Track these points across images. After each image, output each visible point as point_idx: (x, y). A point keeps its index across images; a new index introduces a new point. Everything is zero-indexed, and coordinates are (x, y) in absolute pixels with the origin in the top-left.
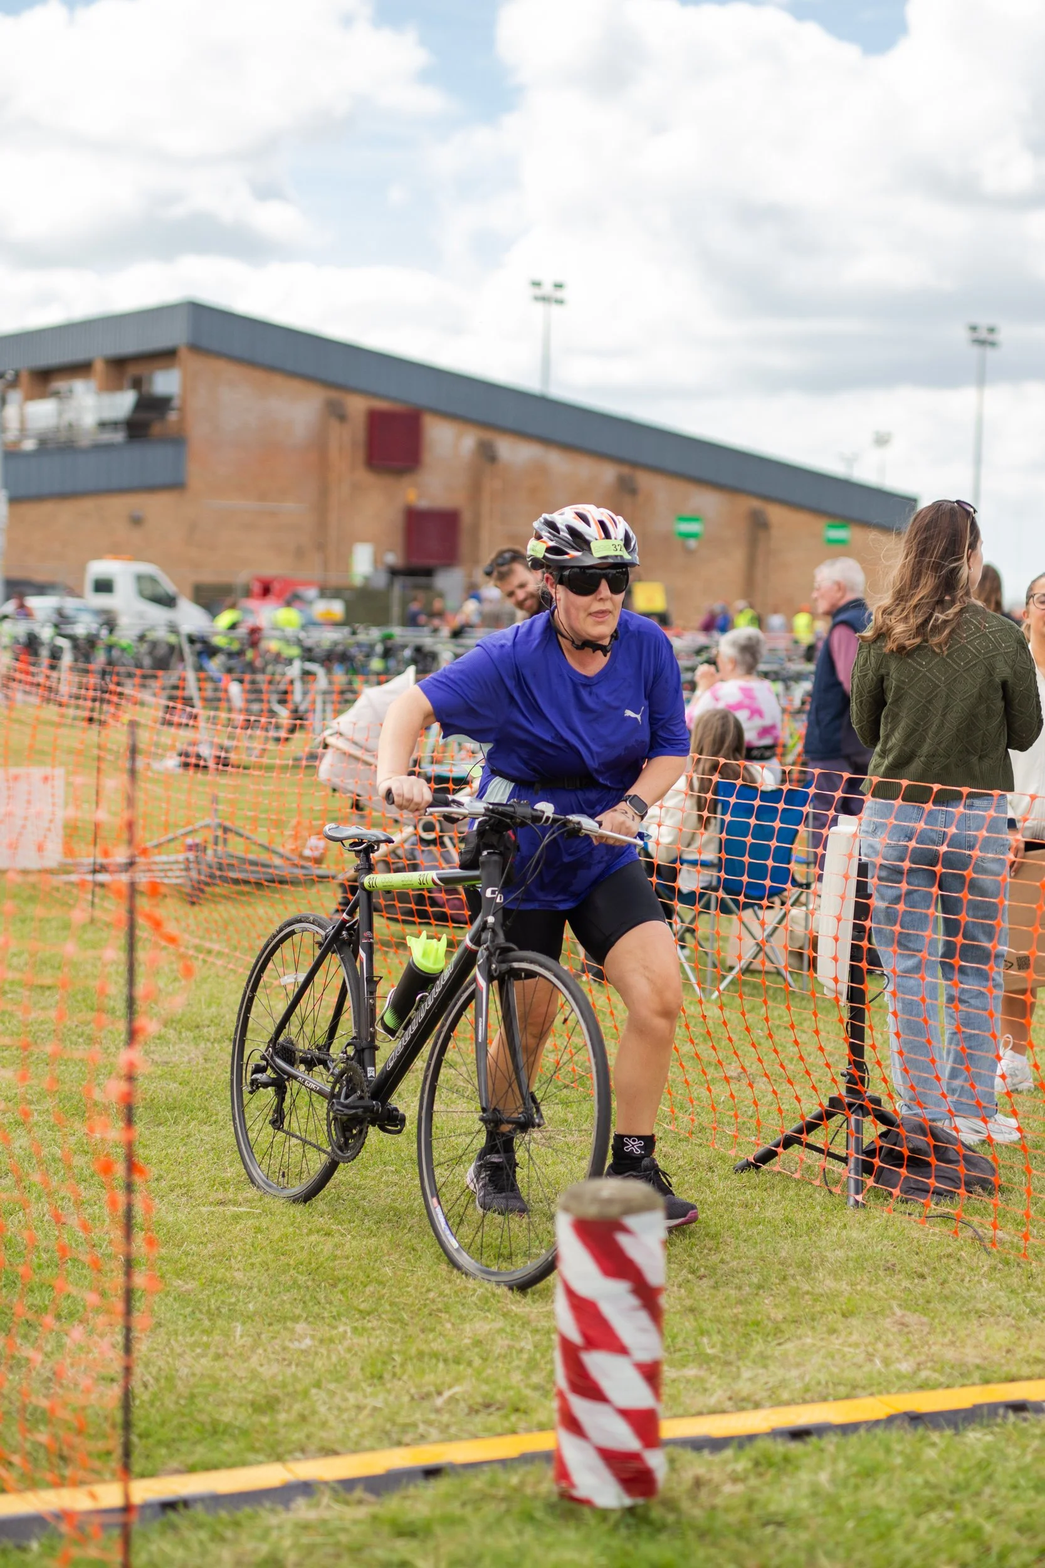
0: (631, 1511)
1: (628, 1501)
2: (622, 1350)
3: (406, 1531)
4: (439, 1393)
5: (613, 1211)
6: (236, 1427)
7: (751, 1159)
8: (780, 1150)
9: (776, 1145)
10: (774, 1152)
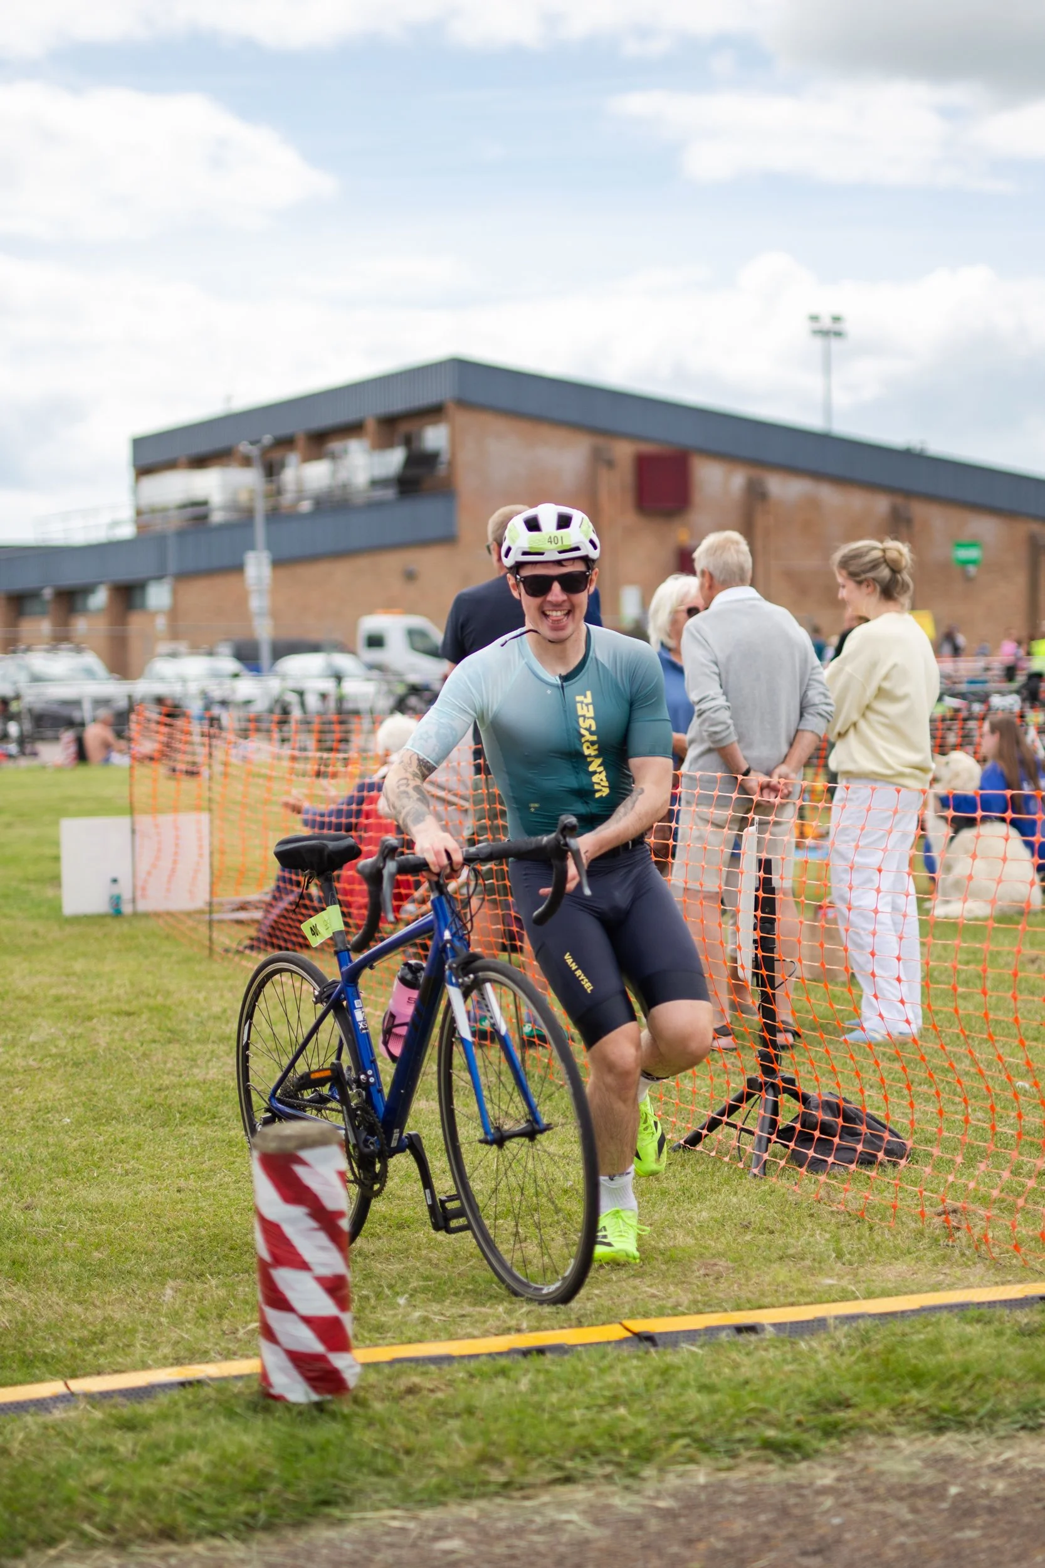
0: (319, 1406)
1: (315, 1397)
2: (304, 1266)
3: (129, 1425)
5: (290, 1146)
6: (53, 1357)
7: (682, 1142)
8: (705, 1132)
9: (703, 1128)
10: (700, 1134)
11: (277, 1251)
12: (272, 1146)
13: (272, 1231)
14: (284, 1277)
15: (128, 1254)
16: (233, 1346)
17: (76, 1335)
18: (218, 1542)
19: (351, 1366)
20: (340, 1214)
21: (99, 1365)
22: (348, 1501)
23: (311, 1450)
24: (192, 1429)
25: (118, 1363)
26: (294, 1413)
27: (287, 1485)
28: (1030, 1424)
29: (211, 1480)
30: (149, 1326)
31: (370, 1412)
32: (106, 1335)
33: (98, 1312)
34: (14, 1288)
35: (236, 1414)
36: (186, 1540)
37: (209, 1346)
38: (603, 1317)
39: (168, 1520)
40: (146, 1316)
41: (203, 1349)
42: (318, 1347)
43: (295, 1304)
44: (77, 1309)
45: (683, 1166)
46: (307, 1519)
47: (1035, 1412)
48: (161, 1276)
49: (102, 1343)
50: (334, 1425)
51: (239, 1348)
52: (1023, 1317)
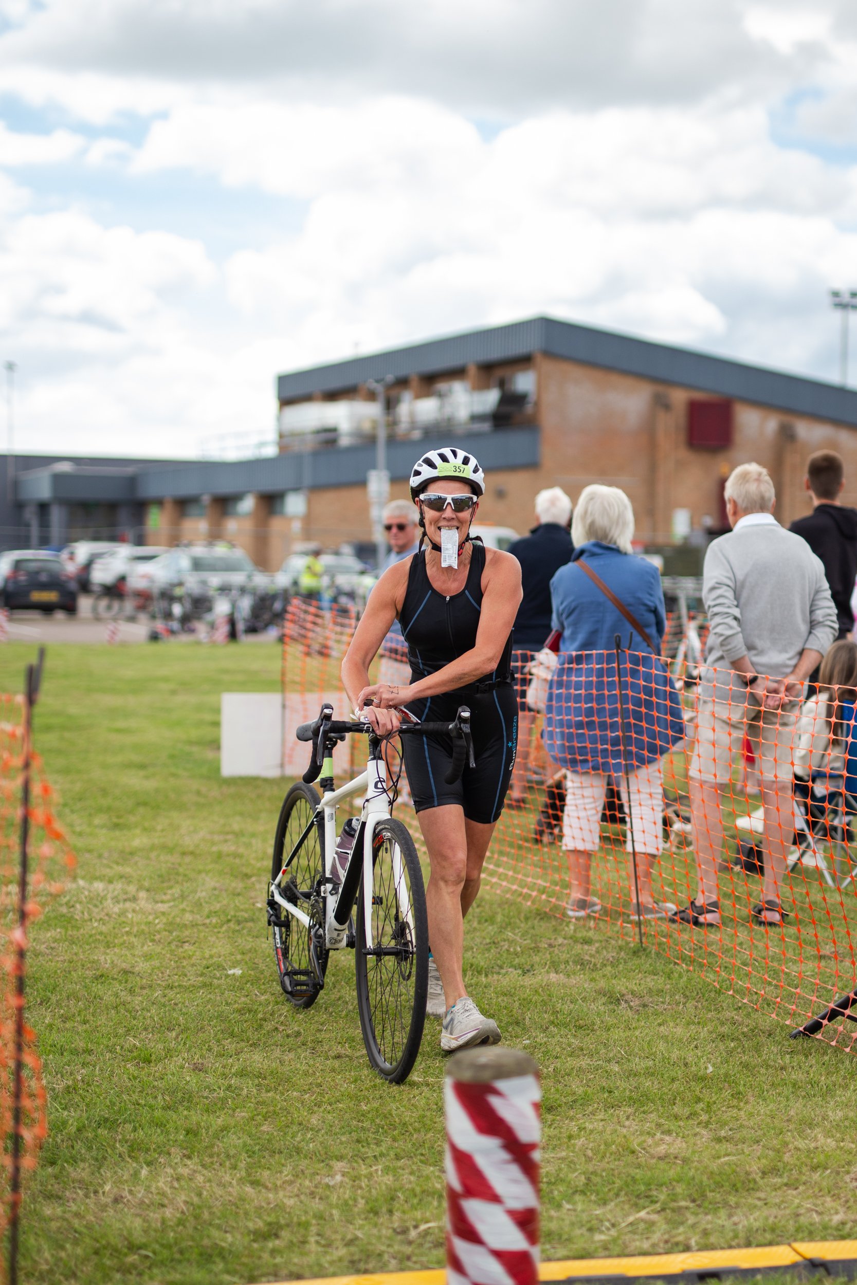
2: (495, 1198)
4: (416, 1227)
5: (485, 1075)
6: (230, 1252)
7: (801, 1029)
8: (825, 1022)
9: (823, 1018)
10: (821, 1023)
11: (468, 1182)
12: (467, 1075)
13: (464, 1161)
14: (474, 1208)
15: (295, 1128)
16: (408, 1250)
17: (251, 1225)
20: (532, 1146)
21: (275, 1265)
25: (295, 1264)
30: (320, 1217)
32: (281, 1227)
33: (271, 1196)
34: (189, 1162)
37: (383, 1248)
38: (768, 1236)
40: (316, 1205)
41: (378, 1251)
43: (484, 1236)
44: (248, 1189)
45: (806, 1057)
48: (326, 1157)
49: (277, 1236)
51: (413, 1252)
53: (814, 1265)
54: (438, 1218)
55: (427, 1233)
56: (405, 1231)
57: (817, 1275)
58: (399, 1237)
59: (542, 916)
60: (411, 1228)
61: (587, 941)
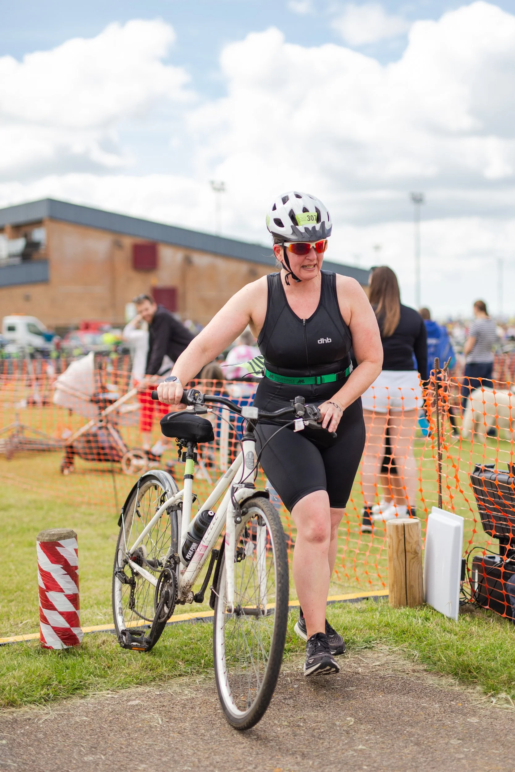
0: (67, 650)
1: (65, 647)
2: (61, 590)
5: (55, 538)
11: (48, 584)
12: (46, 539)
13: (46, 576)
14: (52, 596)
18: (33, 706)
19: (81, 633)
20: (76, 568)
22: (87, 688)
23: (67, 668)
24: (12, 663)
26: (57, 653)
27: (60, 682)
28: (368, 646)
29: (26, 682)
31: (90, 653)
35: (31, 655)
36: (20, 706)
39: (11, 698)
42: (67, 625)
43: (57, 607)
46: (71, 696)
47: (370, 642)
50: (75, 658)
51: (21, 630)
52: (359, 606)
53: (198, 619)
54: (31, 618)
55: (26, 624)
56: (17, 624)
57: (199, 623)
58: (15, 626)
59: (69, 505)
60: (19, 623)
61: (92, 515)
